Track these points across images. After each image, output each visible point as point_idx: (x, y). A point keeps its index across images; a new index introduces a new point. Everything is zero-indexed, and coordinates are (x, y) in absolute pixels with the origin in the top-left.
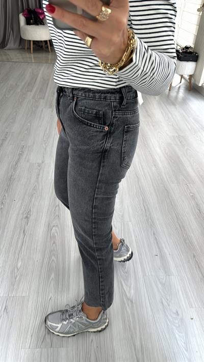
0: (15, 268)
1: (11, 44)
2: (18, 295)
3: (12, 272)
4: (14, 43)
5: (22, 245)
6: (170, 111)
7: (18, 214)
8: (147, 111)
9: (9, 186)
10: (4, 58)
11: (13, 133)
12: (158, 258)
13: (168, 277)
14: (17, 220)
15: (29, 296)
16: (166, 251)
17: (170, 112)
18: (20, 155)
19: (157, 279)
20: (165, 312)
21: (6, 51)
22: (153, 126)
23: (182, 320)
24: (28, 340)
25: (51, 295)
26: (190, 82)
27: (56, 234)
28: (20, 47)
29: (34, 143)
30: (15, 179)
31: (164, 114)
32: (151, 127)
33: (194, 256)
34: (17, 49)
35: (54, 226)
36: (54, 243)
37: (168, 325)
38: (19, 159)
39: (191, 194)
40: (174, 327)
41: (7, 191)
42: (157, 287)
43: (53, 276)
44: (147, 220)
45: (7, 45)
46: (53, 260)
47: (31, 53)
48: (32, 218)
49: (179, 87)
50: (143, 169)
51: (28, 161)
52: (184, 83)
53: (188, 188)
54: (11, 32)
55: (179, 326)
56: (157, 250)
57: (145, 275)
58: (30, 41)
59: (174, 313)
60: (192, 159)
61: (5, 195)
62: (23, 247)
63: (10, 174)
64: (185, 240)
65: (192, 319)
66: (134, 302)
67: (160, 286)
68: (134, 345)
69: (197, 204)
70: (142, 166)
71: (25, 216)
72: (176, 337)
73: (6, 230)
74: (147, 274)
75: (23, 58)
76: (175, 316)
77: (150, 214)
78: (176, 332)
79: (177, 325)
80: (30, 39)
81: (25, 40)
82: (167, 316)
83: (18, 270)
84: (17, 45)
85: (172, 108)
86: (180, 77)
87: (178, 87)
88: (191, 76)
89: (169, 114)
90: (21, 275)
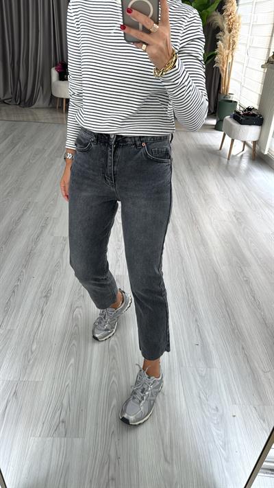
0: (28, 351)
1: (40, 102)
2: (30, 380)
3: (26, 355)
4: (44, 101)
5: (39, 326)
6: (227, 182)
7: (36, 293)
8: (198, 183)
9: (27, 261)
10: (30, 118)
11: (37, 203)
12: (198, 348)
13: (209, 369)
14: (34, 299)
15: (43, 382)
16: (209, 340)
17: (227, 185)
18: (43, 227)
19: (195, 371)
20: (202, 408)
21: (33, 110)
22: (205, 200)
23: (222, 416)
24: (39, 429)
25: (69, 381)
26: (254, 150)
27: (79, 316)
28: (51, 106)
29: (60, 215)
30: (35, 253)
31: (220, 187)
32: (203, 201)
33: (243, 348)
34: (47, 108)
35: (77, 307)
36: (76, 325)
37: (204, 421)
38: (41, 233)
39: (245, 279)
40: (212, 424)
41: (25, 266)
42: (195, 379)
43: (72, 361)
44: (190, 306)
45: (35, 102)
46: (74, 344)
47: (63, 113)
48: (52, 297)
49: (242, 156)
50: (188, 247)
51: (52, 235)
52: (248, 151)
53: (242, 271)
54: (41, 88)
55: (218, 423)
56: (199, 338)
57: (182, 366)
58: (63, 99)
59: (213, 409)
60: (250, 238)
61: (22, 271)
62: (40, 328)
63: (29, 248)
64: (233, 330)
65: (234, 416)
66: (166, 393)
67: (198, 378)
68: (163, 440)
69: (252, 290)
70: (187, 244)
71: (44, 294)
72: (212, 434)
73: (21, 310)
74: (184, 365)
75: (53, 119)
76: (213, 412)
77: (193, 299)
78: (213, 429)
79: (215, 422)
80: (62, 97)
81: (57, 98)
82: (204, 412)
83: (32, 353)
84: (46, 104)
85: (229, 181)
86: (242, 144)
87: (239, 155)
88: (255, 143)
89: (226, 187)
90: (35, 359)
